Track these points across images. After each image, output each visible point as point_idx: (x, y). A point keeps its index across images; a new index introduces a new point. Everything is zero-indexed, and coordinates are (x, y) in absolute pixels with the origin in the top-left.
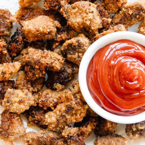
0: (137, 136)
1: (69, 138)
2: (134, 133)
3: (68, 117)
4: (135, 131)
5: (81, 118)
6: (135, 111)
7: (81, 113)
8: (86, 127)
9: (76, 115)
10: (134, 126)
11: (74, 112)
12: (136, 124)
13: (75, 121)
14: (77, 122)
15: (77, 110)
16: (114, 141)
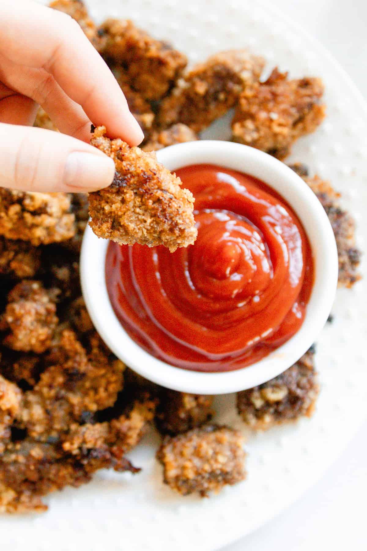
0: (268, 419)
1: (84, 457)
2: (259, 414)
3: (75, 399)
4: (263, 407)
5: (110, 396)
6: (248, 355)
7: (109, 383)
8: (128, 417)
9: (96, 390)
10: (256, 394)
11: (88, 384)
12: (262, 387)
13: (94, 407)
14: (101, 408)
15: (95, 379)
16: (208, 443)
